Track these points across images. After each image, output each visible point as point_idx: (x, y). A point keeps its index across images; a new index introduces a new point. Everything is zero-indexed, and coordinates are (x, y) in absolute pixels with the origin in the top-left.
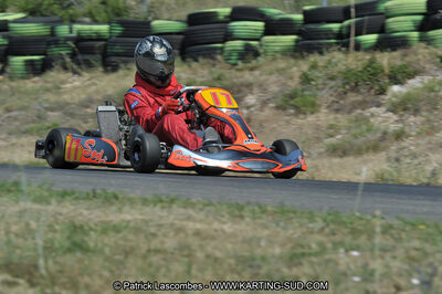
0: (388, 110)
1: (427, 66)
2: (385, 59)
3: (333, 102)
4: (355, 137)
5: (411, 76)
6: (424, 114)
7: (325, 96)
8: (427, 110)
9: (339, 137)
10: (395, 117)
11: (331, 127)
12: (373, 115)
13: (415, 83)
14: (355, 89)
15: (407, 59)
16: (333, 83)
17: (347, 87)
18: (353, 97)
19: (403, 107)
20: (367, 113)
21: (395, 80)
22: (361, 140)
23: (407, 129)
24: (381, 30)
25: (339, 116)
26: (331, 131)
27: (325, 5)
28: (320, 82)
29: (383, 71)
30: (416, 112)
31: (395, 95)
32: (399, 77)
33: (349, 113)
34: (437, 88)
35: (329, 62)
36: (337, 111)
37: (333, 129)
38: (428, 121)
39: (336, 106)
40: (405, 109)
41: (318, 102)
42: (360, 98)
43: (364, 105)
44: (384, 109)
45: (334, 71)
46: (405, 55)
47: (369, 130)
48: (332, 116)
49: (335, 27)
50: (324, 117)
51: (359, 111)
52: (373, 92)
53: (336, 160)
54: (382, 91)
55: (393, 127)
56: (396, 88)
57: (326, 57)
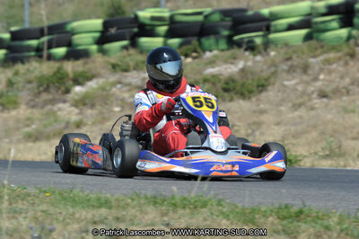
0: (72, 105)
1: (102, 71)
2: (70, 67)
3: (31, 100)
4: (45, 126)
5: (90, 78)
6: (98, 107)
7: (24, 95)
8: (101, 105)
9: (34, 126)
10: (77, 111)
11: (28, 119)
12: (60, 109)
13: (93, 84)
14: (47, 89)
15: (87, 66)
16: (29, 86)
17: (41, 89)
18: (45, 96)
19: (82, 103)
20: (55, 108)
21: (77, 82)
22: (49, 129)
23: (85, 120)
24: (69, 44)
25: (34, 110)
26: (28, 122)
27: (27, 26)
28: (20, 85)
29: (67, 75)
30: (93, 106)
31: (76, 94)
32: (80, 80)
33: (43, 107)
34: (108, 88)
35: (28, 70)
36: (33, 107)
37: (29, 121)
38: (101, 113)
39: (32, 103)
40: (85, 104)
41: (19, 100)
42: (50, 97)
43: (53, 102)
44: (68, 104)
45: (31, 76)
46: (86, 63)
47: (56, 121)
48: (29, 111)
49: (34, 43)
50: (23, 111)
51: (49, 107)
52: (60, 92)
53: (30, 144)
54: (68, 91)
55: (74, 118)
56: (78, 89)
57: (27, 66)
